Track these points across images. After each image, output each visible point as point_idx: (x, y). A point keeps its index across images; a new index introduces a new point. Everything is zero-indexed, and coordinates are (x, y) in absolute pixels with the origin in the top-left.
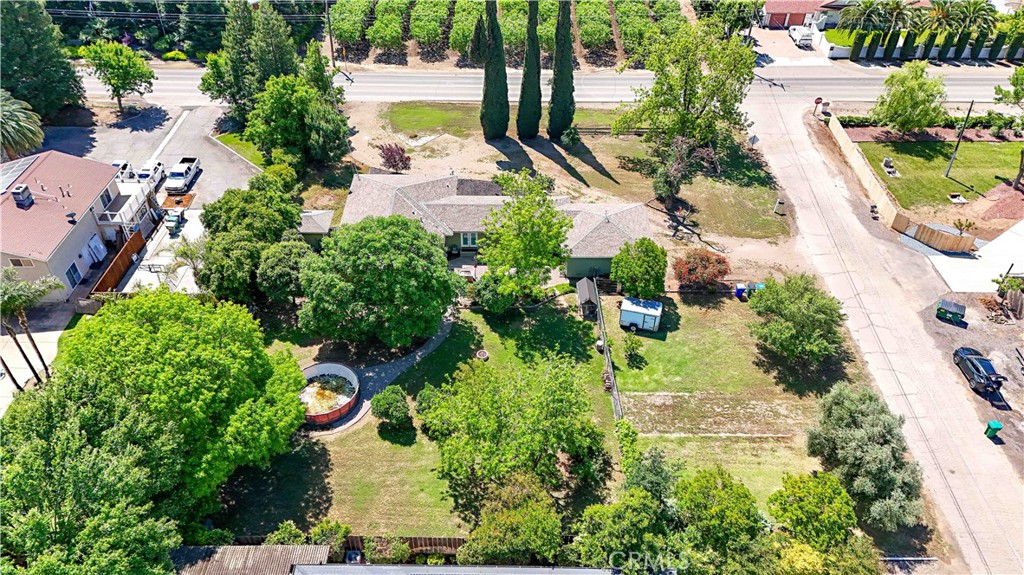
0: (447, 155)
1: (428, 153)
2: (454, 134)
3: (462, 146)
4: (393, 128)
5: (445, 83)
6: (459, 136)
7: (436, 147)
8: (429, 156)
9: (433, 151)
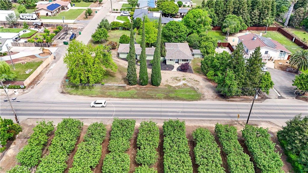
0: (171, 78)
1: (178, 79)
2: (171, 86)
3: (167, 81)
4: (194, 89)
5: (182, 112)
6: (169, 85)
7: (176, 81)
8: (177, 78)
9: (177, 80)
